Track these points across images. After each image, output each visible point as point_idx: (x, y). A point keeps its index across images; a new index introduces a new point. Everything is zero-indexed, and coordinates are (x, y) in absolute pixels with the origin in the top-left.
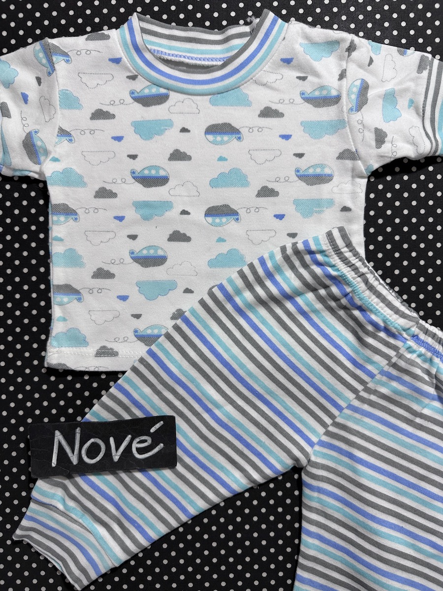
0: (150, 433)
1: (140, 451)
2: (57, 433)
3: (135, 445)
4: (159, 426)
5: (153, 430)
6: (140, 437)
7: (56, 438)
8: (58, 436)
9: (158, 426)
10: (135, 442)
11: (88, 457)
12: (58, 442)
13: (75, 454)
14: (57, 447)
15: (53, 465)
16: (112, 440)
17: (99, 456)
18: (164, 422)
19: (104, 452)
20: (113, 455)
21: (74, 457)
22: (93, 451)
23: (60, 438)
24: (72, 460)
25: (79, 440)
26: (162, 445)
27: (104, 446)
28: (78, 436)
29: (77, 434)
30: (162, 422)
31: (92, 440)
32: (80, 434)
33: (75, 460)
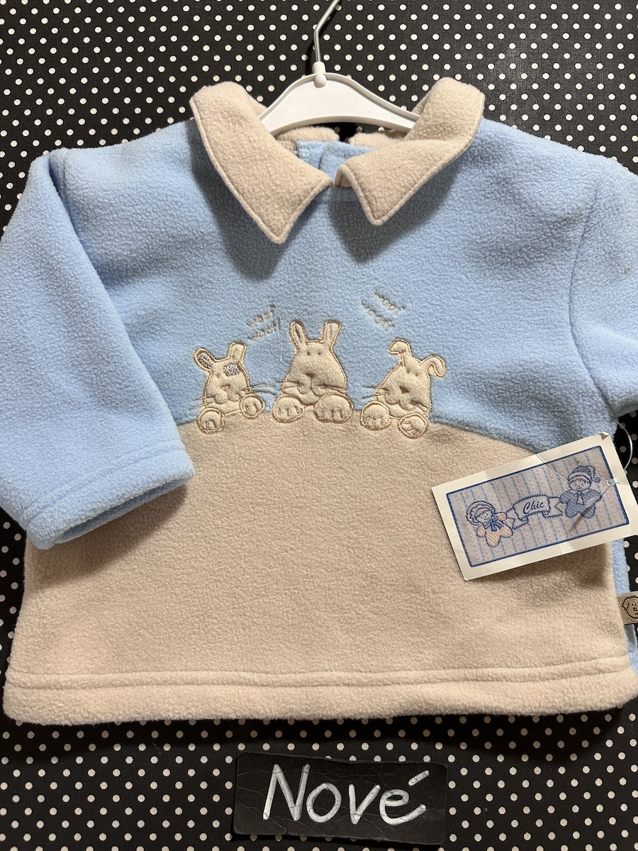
0: (409, 785)
1: (392, 812)
2: (277, 769)
3: (384, 802)
4: (422, 778)
5: (412, 782)
6: (393, 791)
7: (273, 775)
8: (277, 774)
9: (420, 777)
10: (384, 797)
11: (315, 811)
12: (275, 782)
13: (297, 804)
14: (274, 790)
15: (265, 817)
16: (351, 789)
17: (331, 812)
18: (430, 773)
19: (339, 807)
20: (351, 812)
21: (296, 808)
22: (323, 803)
23: (280, 777)
24: (292, 812)
25: (305, 783)
26: (424, 807)
27: (340, 797)
28: (304, 777)
29: (304, 774)
30: (427, 772)
31: (324, 786)
32: (307, 775)
33: (296, 814)
